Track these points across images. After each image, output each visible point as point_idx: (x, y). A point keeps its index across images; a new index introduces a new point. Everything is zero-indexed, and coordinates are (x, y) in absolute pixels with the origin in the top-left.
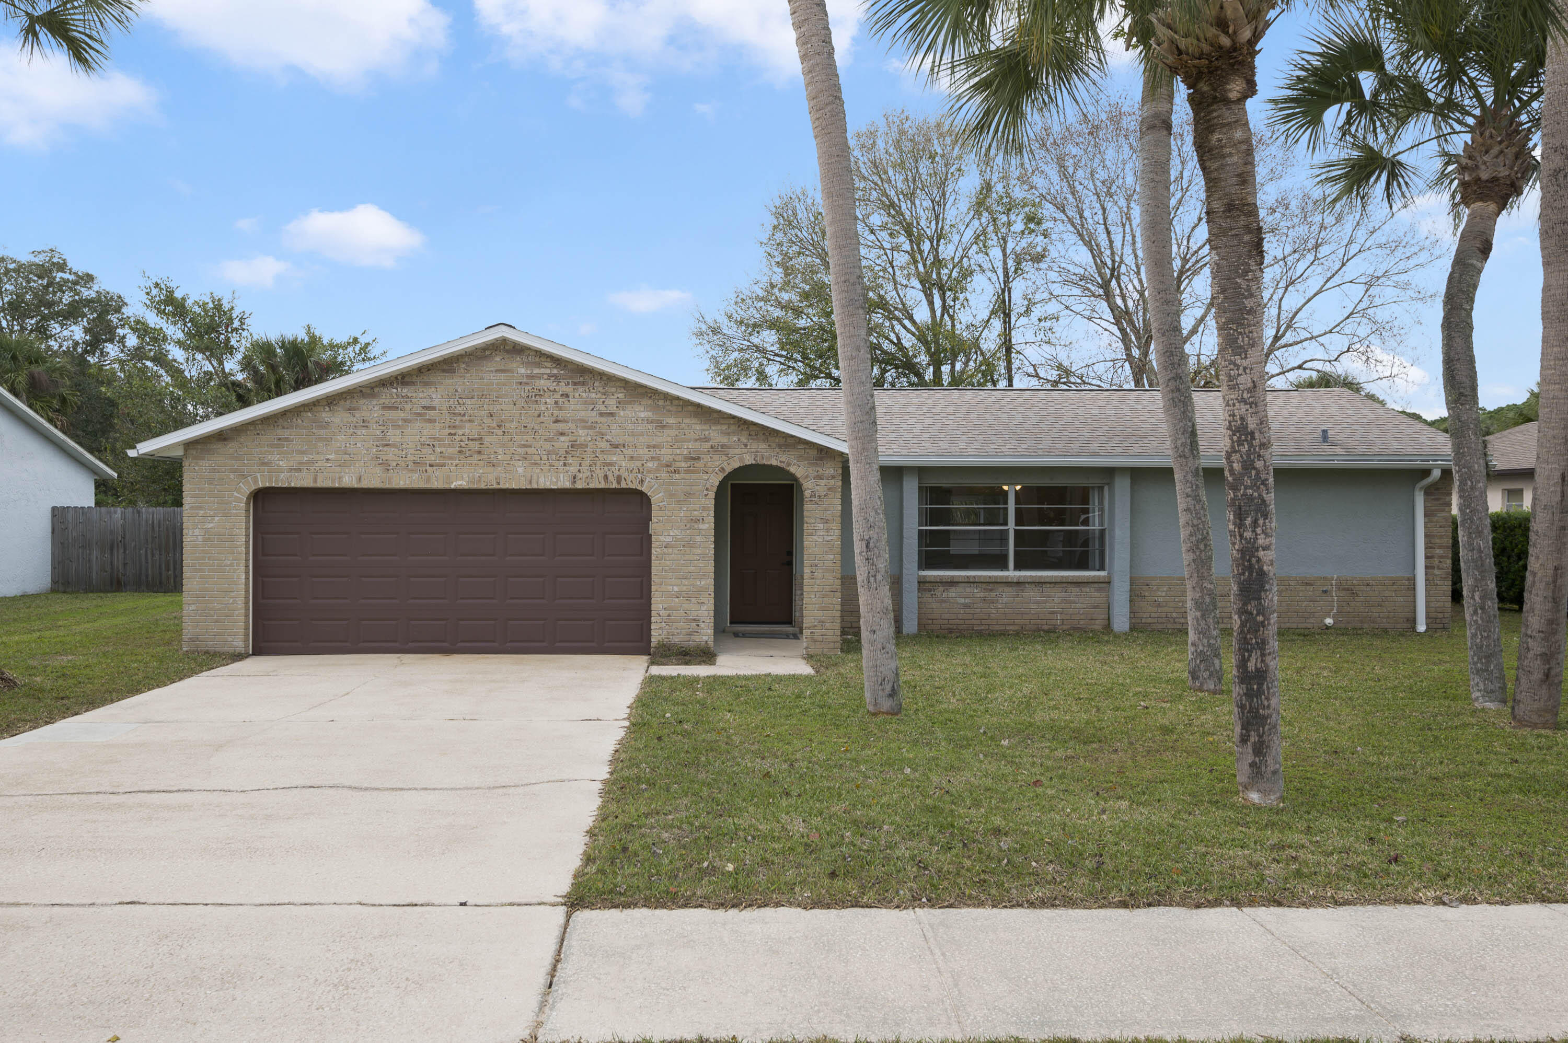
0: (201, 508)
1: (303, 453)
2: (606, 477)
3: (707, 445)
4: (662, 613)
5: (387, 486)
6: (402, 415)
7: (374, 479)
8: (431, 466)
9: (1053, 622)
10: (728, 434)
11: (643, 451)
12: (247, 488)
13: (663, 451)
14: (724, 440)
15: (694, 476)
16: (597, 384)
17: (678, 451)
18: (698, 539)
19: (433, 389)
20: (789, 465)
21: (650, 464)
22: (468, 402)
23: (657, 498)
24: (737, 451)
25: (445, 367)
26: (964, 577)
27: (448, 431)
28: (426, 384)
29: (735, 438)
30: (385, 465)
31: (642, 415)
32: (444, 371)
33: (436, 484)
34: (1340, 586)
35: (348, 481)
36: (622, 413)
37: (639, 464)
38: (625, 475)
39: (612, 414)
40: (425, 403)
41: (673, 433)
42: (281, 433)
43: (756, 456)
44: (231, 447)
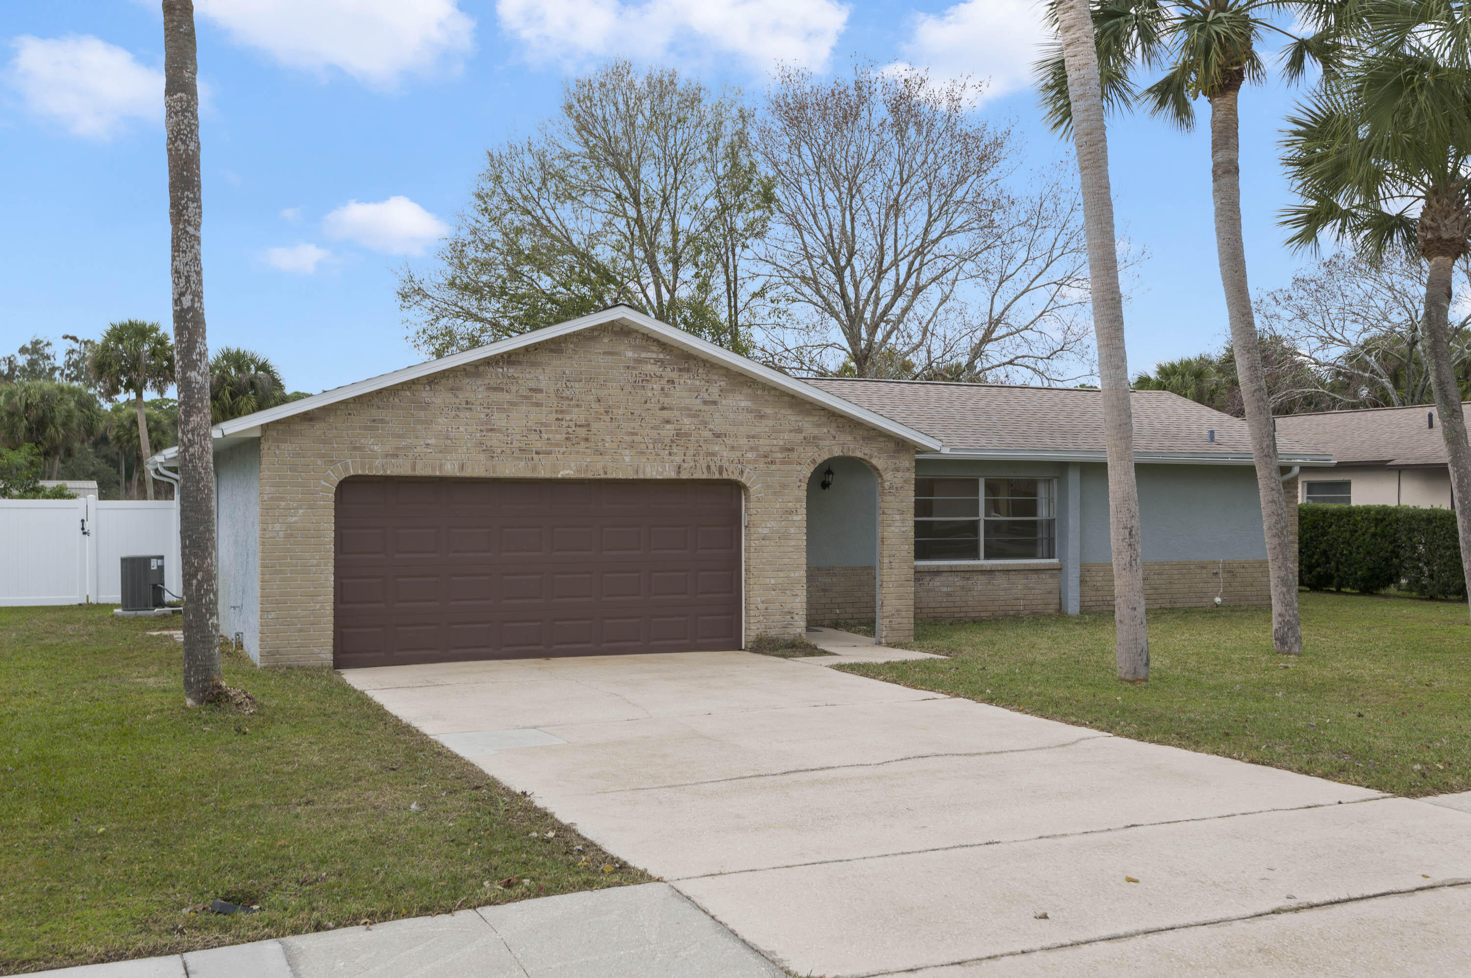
0: (282, 499)
1: (399, 436)
2: (709, 467)
3: (800, 437)
4: (760, 606)
5: (491, 475)
6: (508, 397)
7: (477, 468)
8: (537, 453)
9: (1017, 608)
10: (819, 426)
11: (743, 441)
12: (336, 478)
13: (762, 442)
14: (816, 432)
15: (788, 467)
16: (701, 371)
17: (775, 442)
18: (792, 530)
19: (540, 371)
20: (871, 457)
21: (749, 455)
22: (577, 385)
23: (755, 488)
24: (827, 443)
25: (553, 347)
26: (948, 566)
27: (554, 416)
28: (533, 364)
29: (825, 430)
30: (490, 452)
31: (743, 404)
32: (552, 351)
33: (543, 473)
34: (1224, 568)
35: (450, 469)
36: (724, 402)
37: (739, 454)
38: (726, 465)
39: (715, 403)
40: (532, 384)
41: (771, 423)
42: (375, 413)
43: (843, 448)
44: (319, 428)
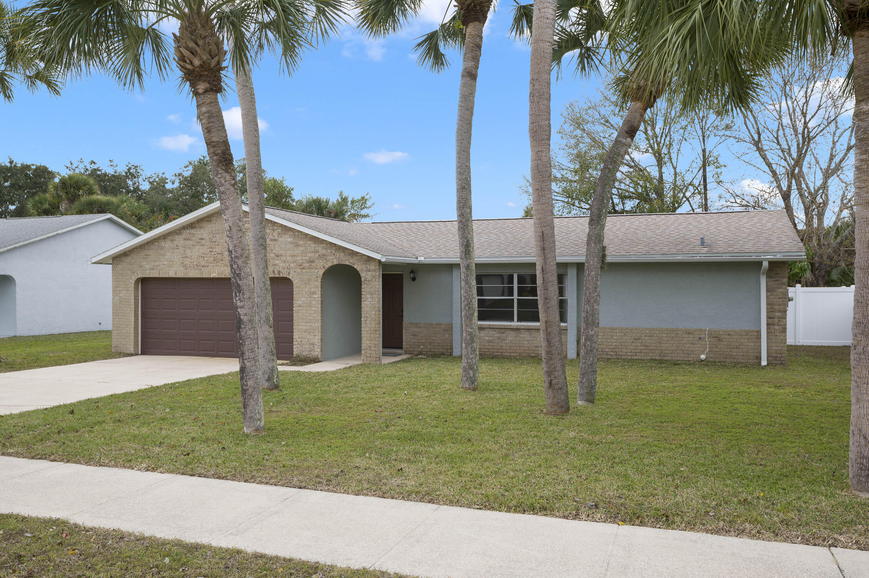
0: (118, 287)
1: (155, 261)
2: (274, 271)
3: (317, 255)
4: (298, 340)
5: (187, 277)
6: (191, 242)
7: (180, 275)
8: (203, 267)
10: (326, 249)
11: (289, 258)
12: (134, 278)
13: (298, 258)
14: (324, 252)
15: (312, 270)
16: (269, 225)
17: (304, 258)
18: (314, 302)
19: (203, 230)
20: (354, 264)
21: (292, 265)
22: (217, 235)
23: (296, 282)
24: (330, 258)
25: (208, 219)
26: (487, 325)
27: (209, 250)
28: (201, 228)
29: (329, 251)
30: (185, 267)
31: (289, 240)
32: (208, 221)
33: (205, 276)
34: (710, 335)
35: (172, 275)
36: (280, 240)
37: (287, 264)
38: (282, 270)
39: (276, 240)
40: (200, 236)
41: (302, 249)
42: (146, 252)
43: (339, 260)
44: (128, 259)
